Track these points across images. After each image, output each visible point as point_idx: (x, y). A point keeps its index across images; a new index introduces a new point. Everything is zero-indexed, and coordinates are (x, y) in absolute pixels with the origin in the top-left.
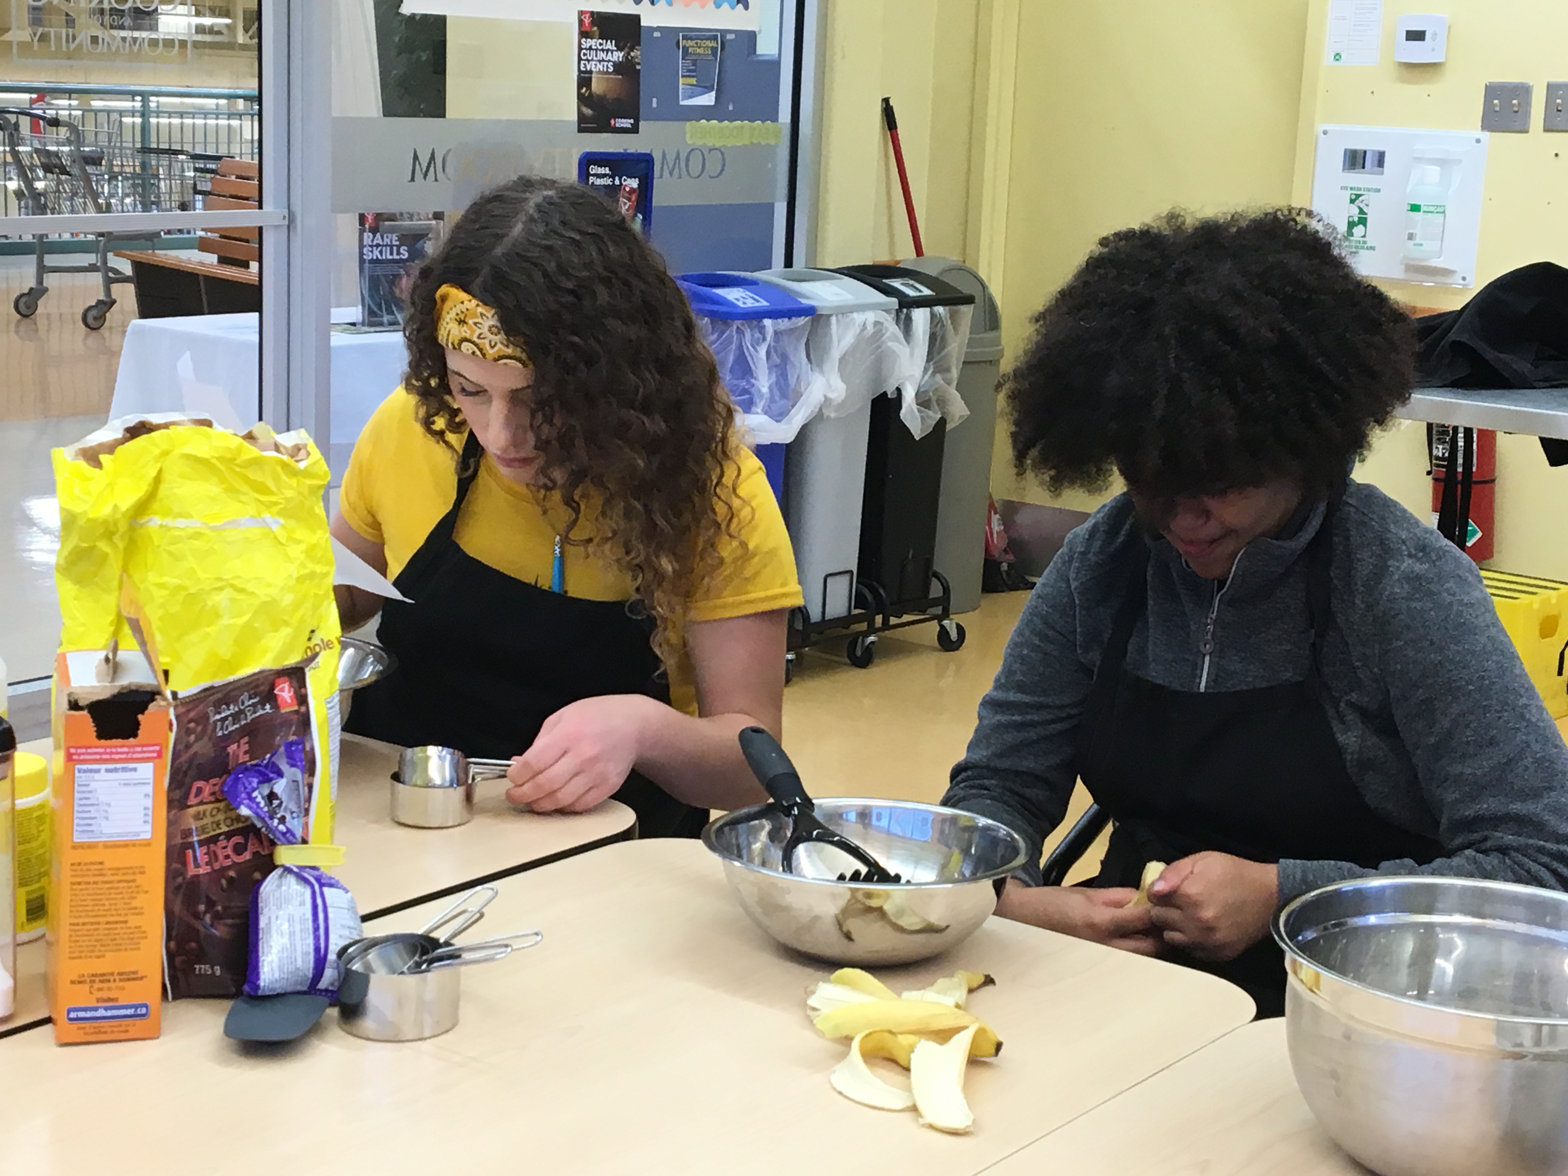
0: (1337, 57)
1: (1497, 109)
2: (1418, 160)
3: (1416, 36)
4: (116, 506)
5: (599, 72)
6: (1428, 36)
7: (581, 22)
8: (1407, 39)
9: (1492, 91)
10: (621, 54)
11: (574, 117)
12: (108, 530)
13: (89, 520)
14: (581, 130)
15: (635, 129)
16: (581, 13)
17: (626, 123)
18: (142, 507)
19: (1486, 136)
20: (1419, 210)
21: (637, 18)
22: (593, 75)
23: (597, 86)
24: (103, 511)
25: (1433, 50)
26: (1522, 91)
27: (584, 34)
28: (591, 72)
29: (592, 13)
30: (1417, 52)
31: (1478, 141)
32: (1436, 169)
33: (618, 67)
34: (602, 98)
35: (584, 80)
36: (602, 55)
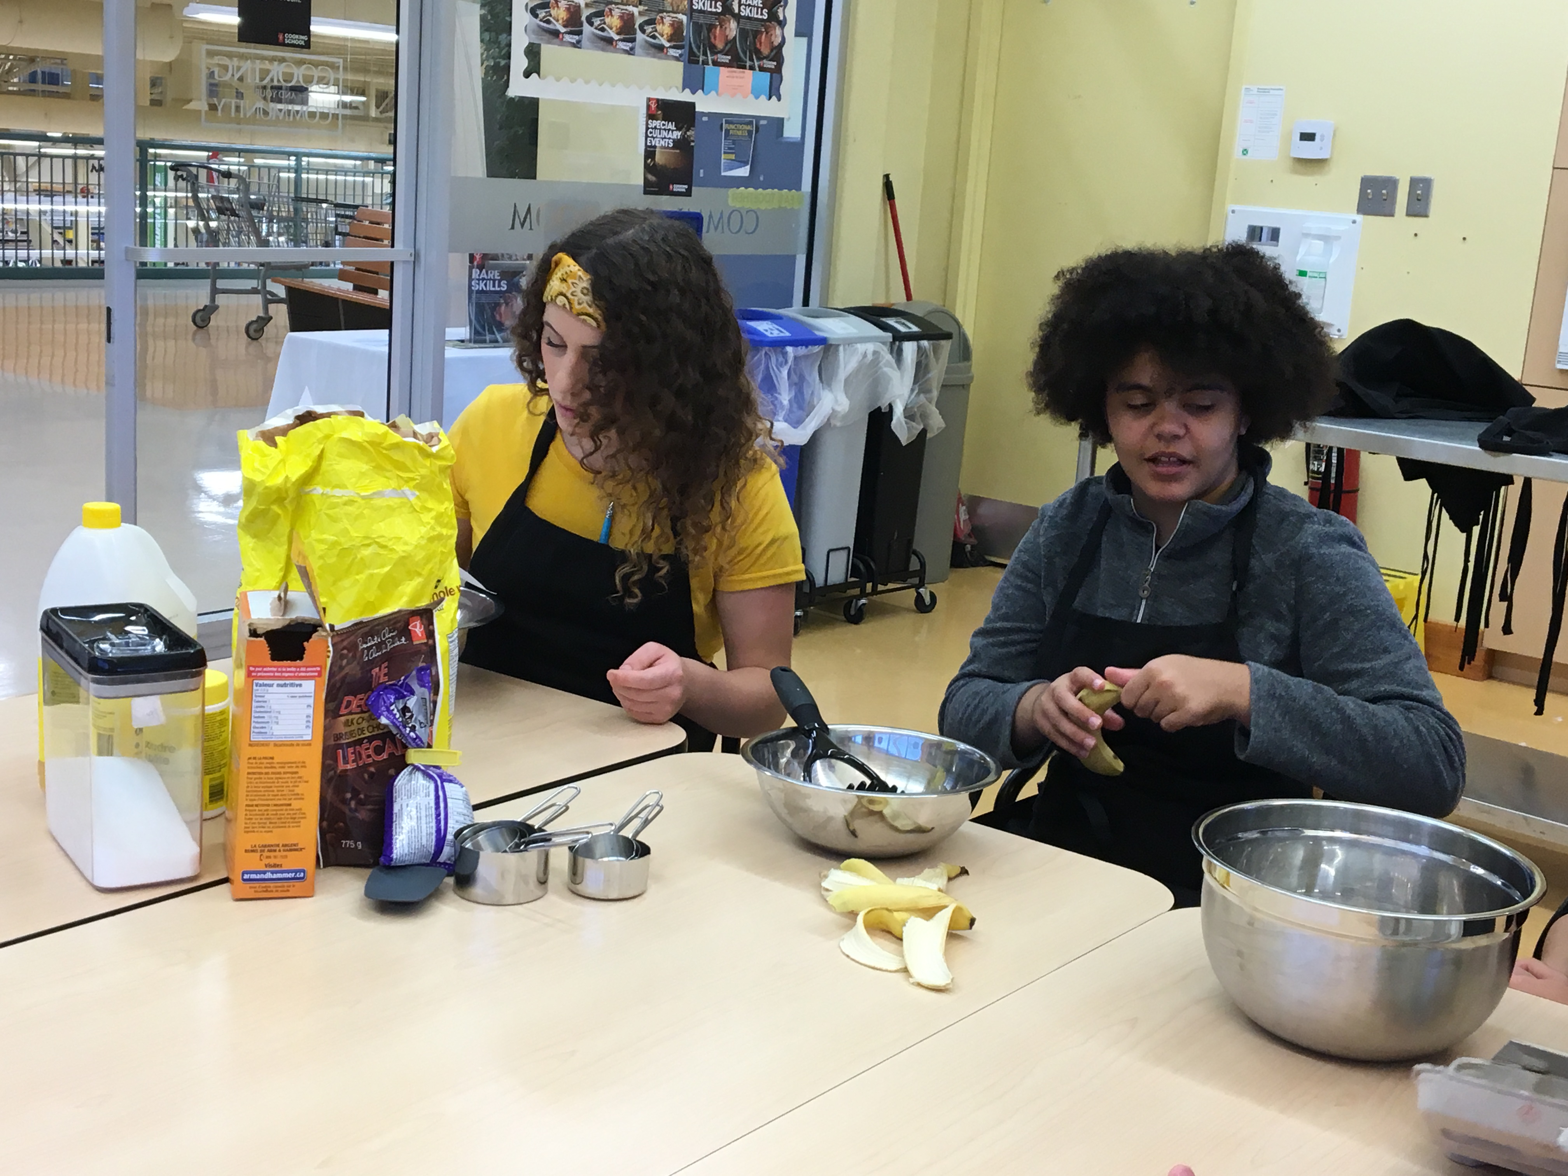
0: (1245, 152)
1: (1370, 197)
2: (1307, 235)
3: (1308, 137)
4: (287, 477)
5: (662, 147)
6: (1317, 137)
7: (649, 107)
8: (1301, 139)
9: (1367, 183)
10: (679, 133)
11: (641, 182)
12: (279, 496)
13: (266, 488)
14: (646, 192)
15: (688, 193)
16: (649, 99)
17: (682, 188)
18: (308, 479)
19: (1359, 218)
20: (1305, 275)
21: (692, 105)
22: (657, 150)
23: (659, 158)
24: (277, 481)
25: (1321, 149)
26: (1391, 183)
27: (651, 116)
28: (655, 147)
29: (658, 100)
30: (1308, 150)
31: (1354, 222)
32: (1320, 244)
33: (677, 143)
34: (664, 167)
35: (650, 153)
36: (665, 133)
